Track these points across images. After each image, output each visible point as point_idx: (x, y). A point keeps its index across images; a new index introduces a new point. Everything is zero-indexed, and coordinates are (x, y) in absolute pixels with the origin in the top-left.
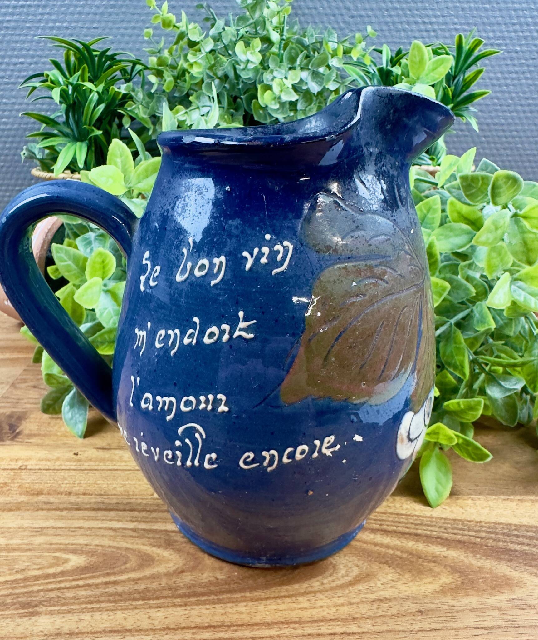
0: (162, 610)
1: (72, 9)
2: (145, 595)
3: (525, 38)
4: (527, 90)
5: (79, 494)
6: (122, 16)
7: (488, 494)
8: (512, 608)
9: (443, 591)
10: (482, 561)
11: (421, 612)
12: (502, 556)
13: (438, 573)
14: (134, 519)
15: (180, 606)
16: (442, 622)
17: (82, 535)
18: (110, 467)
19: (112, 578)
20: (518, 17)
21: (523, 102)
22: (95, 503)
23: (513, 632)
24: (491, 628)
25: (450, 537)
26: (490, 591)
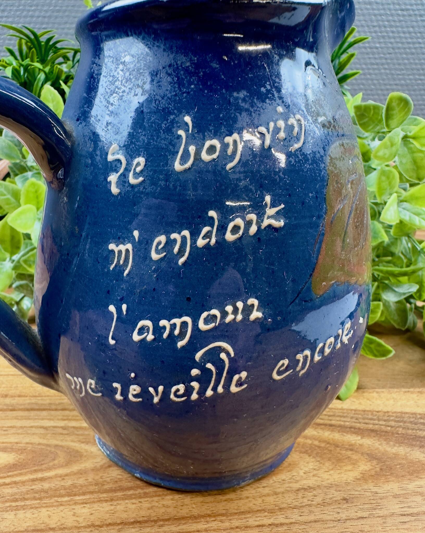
0: (88, 506)
1: (25, 13)
2: (71, 492)
3: (383, 37)
4: (385, 77)
5: (15, 396)
7: (391, 388)
9: (364, 478)
10: (396, 448)
11: (345, 499)
12: (414, 443)
13: (357, 461)
14: (65, 418)
15: (106, 501)
16: (368, 509)
17: (14, 434)
19: (40, 475)
20: (378, 21)
21: (383, 87)
22: (29, 404)
24: (418, 514)
25: (362, 426)
26: (409, 477)
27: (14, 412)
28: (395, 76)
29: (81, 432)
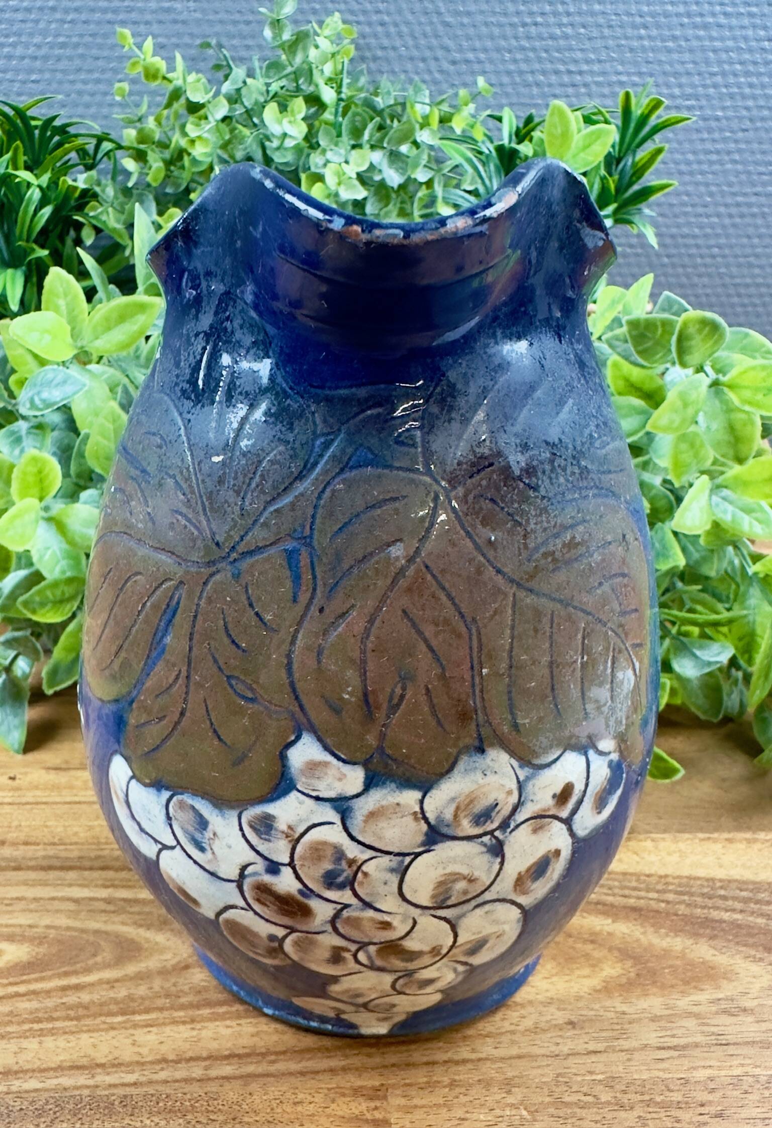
0: (154, 1029)
2: (127, 1008)
3: (732, 96)
4: (734, 179)
5: (18, 844)
6: (77, 62)
7: (679, 831)
8: (717, 1013)
9: (607, 989)
10: (668, 939)
11: (571, 1023)
12: (701, 931)
13: (600, 961)
14: (108, 883)
15: (184, 1023)
16: (606, 1039)
17: (24, 911)
18: (68, 799)
19: (74, 980)
20: (720, 62)
21: (729, 200)
22: (44, 857)
23: (719, 1051)
24: (685, 1047)
25: (618, 901)
26: (682, 988)
27: (20, 873)
28: (755, 177)
29: (136, 909)
